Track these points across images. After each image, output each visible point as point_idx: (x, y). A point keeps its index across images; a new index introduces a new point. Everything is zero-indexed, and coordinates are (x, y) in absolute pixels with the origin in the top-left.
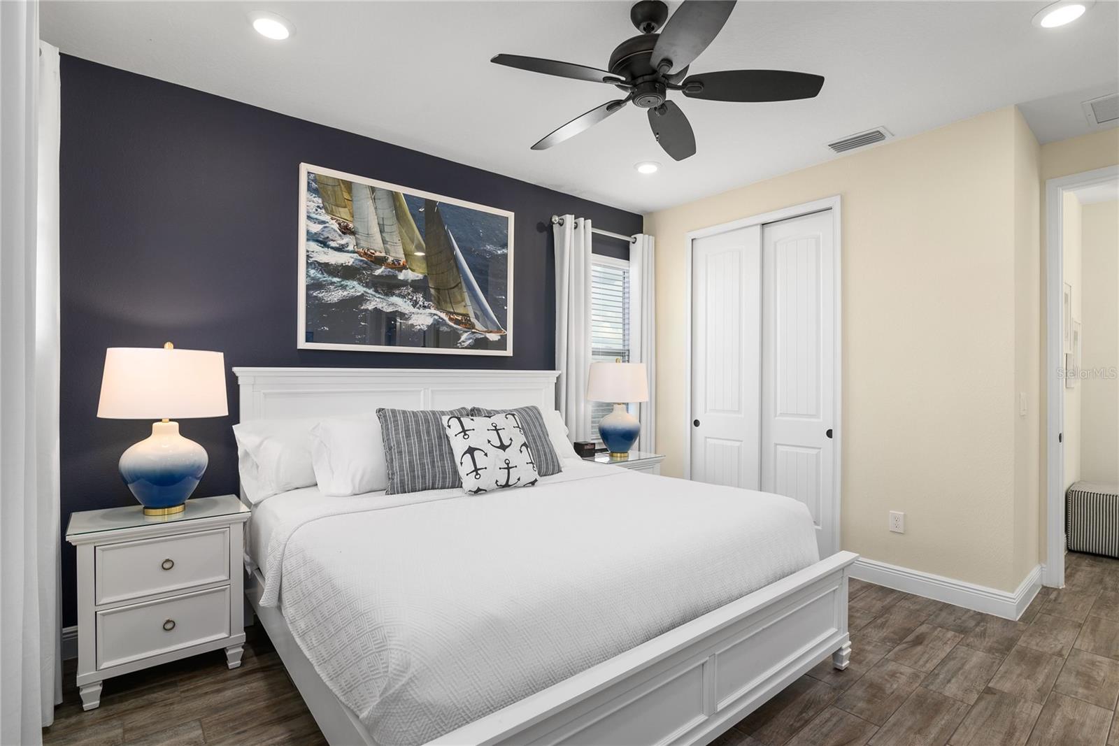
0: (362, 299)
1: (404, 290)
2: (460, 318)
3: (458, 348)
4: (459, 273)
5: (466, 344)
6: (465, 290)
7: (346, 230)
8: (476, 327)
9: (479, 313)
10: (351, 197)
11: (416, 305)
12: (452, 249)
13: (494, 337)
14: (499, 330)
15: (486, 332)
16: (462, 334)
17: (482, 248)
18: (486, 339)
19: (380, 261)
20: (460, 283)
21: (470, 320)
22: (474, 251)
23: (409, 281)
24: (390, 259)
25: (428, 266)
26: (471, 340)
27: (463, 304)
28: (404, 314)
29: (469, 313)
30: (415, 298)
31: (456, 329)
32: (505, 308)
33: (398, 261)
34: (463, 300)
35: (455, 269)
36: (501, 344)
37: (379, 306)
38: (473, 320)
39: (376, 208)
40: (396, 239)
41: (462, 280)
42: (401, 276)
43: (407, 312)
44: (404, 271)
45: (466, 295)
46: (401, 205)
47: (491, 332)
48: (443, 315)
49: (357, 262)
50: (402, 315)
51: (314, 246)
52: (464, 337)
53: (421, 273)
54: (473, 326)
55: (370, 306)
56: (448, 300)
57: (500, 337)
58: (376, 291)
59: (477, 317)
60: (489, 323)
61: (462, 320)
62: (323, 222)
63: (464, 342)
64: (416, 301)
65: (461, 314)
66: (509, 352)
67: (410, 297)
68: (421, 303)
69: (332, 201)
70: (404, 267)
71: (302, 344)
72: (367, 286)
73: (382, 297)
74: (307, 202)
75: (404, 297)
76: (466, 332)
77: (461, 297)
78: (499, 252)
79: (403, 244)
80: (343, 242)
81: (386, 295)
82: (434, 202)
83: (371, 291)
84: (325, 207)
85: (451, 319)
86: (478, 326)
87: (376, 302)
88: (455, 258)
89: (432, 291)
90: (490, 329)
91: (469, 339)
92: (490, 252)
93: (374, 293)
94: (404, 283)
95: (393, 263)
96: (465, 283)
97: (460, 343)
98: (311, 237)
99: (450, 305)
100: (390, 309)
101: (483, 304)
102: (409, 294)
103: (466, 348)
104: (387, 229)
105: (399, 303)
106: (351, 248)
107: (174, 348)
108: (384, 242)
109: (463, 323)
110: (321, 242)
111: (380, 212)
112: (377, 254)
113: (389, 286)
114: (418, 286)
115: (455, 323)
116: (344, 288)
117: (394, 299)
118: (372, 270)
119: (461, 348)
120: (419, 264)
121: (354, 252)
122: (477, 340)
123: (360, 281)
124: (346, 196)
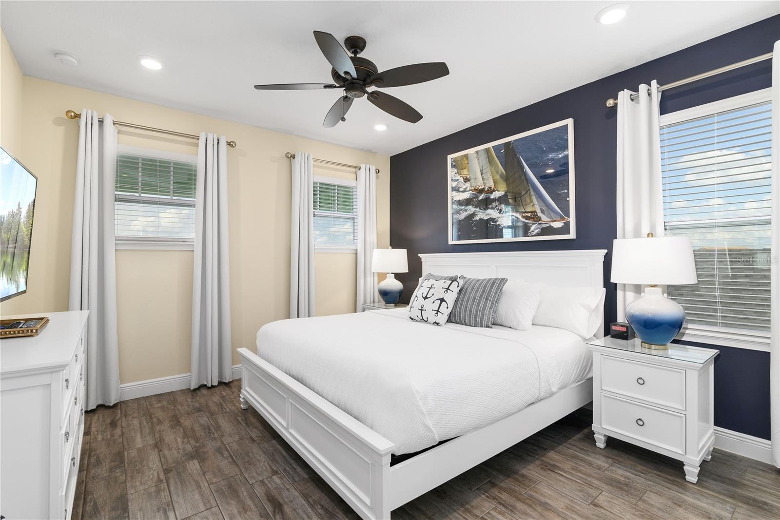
0: (473, 215)
1: (494, 204)
2: (529, 215)
3: (529, 236)
4: (528, 184)
5: (534, 233)
6: (532, 193)
7: (467, 180)
8: (542, 220)
9: (544, 208)
10: (468, 162)
11: (501, 212)
12: (522, 167)
13: (558, 225)
14: (562, 218)
15: (550, 222)
16: (531, 226)
17: (545, 159)
18: (551, 227)
19: (481, 191)
20: (529, 189)
21: (537, 215)
22: (539, 164)
23: (497, 198)
24: (487, 188)
25: (507, 185)
26: (538, 230)
27: (532, 204)
28: (494, 219)
29: (536, 210)
30: (500, 208)
31: (527, 223)
32: (568, 199)
33: (490, 188)
34: (531, 201)
35: (525, 182)
36: (565, 229)
37: (482, 217)
38: (540, 214)
39: (479, 162)
40: (489, 175)
41: (530, 186)
42: (492, 197)
43: (496, 217)
44: (494, 193)
45: (534, 198)
46: (491, 154)
47: (555, 221)
48: (518, 215)
49: (472, 196)
50: (493, 220)
51: (454, 193)
52: (532, 229)
53: (503, 191)
54: (540, 219)
55: (477, 218)
56: (521, 204)
57: (563, 224)
58: (480, 209)
59: (543, 212)
60: (552, 214)
61: (531, 216)
62: (458, 180)
63: (533, 231)
64: (500, 209)
65: (531, 212)
66: (572, 235)
67: (497, 208)
68: (503, 210)
69: (460, 168)
70: (494, 191)
71: (450, 242)
72: (476, 207)
73: (483, 211)
74: (451, 172)
75: (494, 208)
76: (534, 224)
77: (530, 199)
78: (560, 156)
79: (493, 177)
80: (465, 187)
81: (485, 209)
82: (509, 143)
83: (478, 209)
84: (458, 173)
85: (523, 217)
86: (544, 218)
87: (481, 215)
88: (525, 174)
89: (510, 201)
90: (554, 219)
91: (537, 229)
92: (552, 159)
93: (479, 210)
94: (494, 200)
95: (488, 190)
96: (533, 189)
97: (530, 233)
98: (454, 189)
99: (522, 207)
100: (486, 218)
101: (547, 201)
102: (497, 206)
103: (535, 236)
104: (484, 171)
105: (492, 213)
106: (468, 189)
107: (392, 248)
108: (483, 179)
109: (531, 218)
110: (457, 190)
111: (481, 163)
112: (480, 188)
113: (486, 204)
114: (503, 200)
115: (526, 219)
116: (466, 210)
117: (489, 211)
118: (478, 198)
119: (531, 236)
120: (502, 186)
121: (470, 190)
122: (543, 229)
123: (473, 205)
124: (466, 162)
